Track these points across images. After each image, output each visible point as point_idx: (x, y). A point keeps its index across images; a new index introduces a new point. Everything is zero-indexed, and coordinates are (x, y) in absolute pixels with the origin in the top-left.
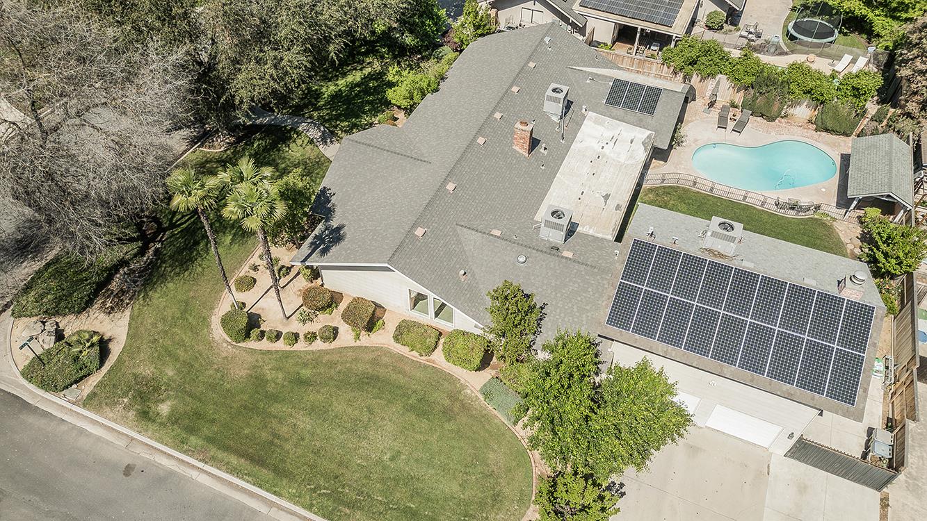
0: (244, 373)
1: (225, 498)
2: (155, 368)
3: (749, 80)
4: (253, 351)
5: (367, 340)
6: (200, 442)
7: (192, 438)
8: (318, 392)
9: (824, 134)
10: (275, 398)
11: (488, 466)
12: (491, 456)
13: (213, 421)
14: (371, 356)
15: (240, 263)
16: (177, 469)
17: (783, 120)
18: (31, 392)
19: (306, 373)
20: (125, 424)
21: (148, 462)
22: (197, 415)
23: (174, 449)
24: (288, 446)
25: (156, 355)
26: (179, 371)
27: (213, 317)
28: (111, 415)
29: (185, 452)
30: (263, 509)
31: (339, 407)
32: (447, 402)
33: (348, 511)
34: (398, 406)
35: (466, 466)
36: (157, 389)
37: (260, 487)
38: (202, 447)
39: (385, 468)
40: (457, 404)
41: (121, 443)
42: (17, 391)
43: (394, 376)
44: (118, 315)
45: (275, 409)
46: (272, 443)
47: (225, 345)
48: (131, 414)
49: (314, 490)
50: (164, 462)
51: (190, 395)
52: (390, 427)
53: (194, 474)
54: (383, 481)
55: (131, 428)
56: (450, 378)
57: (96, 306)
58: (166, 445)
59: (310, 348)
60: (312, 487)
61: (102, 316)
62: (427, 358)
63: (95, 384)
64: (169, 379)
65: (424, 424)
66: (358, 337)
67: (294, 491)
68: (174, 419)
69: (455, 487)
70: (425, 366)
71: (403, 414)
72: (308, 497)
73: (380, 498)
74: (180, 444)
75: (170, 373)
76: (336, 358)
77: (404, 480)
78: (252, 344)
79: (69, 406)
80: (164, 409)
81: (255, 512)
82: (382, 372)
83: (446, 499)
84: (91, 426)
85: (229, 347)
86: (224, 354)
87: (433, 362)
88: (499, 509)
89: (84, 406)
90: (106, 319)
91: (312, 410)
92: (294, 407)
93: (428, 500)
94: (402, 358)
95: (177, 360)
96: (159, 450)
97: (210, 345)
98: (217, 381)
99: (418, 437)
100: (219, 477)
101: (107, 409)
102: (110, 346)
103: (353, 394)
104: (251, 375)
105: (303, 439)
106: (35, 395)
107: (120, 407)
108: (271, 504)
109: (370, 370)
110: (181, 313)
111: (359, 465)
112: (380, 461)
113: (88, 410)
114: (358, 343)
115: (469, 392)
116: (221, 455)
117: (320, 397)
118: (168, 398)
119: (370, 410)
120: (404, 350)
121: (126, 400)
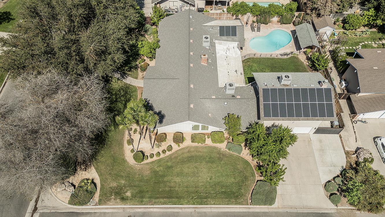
0: (148, 172)
1: (166, 212)
2: (116, 182)
3: (257, 13)
4: (147, 164)
5: (182, 146)
6: (147, 200)
7: (144, 199)
8: (177, 168)
9: (283, 25)
10: (163, 176)
11: (238, 169)
12: (238, 166)
13: (148, 191)
14: (187, 150)
15: (123, 135)
16: (145, 211)
17: (270, 23)
18: (76, 208)
19: (169, 164)
20: (118, 205)
21: (134, 213)
22: (141, 192)
23: (140, 205)
24: (176, 189)
25: (114, 178)
26: (126, 180)
27: (126, 157)
28: (111, 204)
29: (144, 204)
30: (180, 210)
31: (186, 170)
32: (218, 156)
33: (206, 200)
34: (204, 163)
35: (233, 172)
36: (121, 189)
37: (175, 204)
38: (149, 201)
39: (209, 183)
40: (221, 155)
41: (121, 211)
42: (71, 210)
43: (198, 154)
44: (90, 170)
45: (165, 179)
46: (170, 190)
47: (136, 165)
48: (118, 200)
49: (192, 198)
50: (139, 210)
51: (135, 186)
52: (205, 170)
53: (152, 210)
54: (211, 187)
55: (121, 205)
56: (215, 148)
57: (78, 170)
58: (137, 205)
59: (166, 155)
60: (191, 198)
61: (83, 172)
62: (204, 144)
63: (98, 196)
64: (124, 184)
65: (215, 165)
66: (179, 146)
67: (186, 201)
68: (134, 196)
69: (233, 180)
70: (206, 147)
71: (207, 165)
72: (191, 201)
73: (213, 192)
74: (141, 203)
75: (123, 182)
76: (176, 155)
77: (217, 184)
78: (145, 161)
79: (94, 207)
80: (129, 194)
81: (178, 213)
82: (193, 154)
83: (232, 184)
84: (107, 210)
85: (138, 165)
86: (138, 169)
87: (207, 145)
88: (248, 181)
89: (100, 205)
90: (86, 173)
91: (178, 175)
92: (172, 176)
93: (227, 186)
94: (197, 147)
95: (122, 177)
96: (135, 207)
97: (131, 167)
98: (141, 178)
99: (215, 169)
100: (160, 207)
101: (108, 202)
102: (95, 182)
103: (188, 165)
104: (151, 172)
105: (180, 185)
106: (79, 209)
107: (113, 200)
108: (181, 208)
109: (189, 155)
110: (113, 160)
111: (201, 185)
112: (207, 181)
113: (102, 205)
114: (180, 148)
115: (223, 150)
116: (157, 200)
117: (179, 169)
118: (128, 190)
119: (196, 168)
120: (196, 144)
121: (113, 197)
